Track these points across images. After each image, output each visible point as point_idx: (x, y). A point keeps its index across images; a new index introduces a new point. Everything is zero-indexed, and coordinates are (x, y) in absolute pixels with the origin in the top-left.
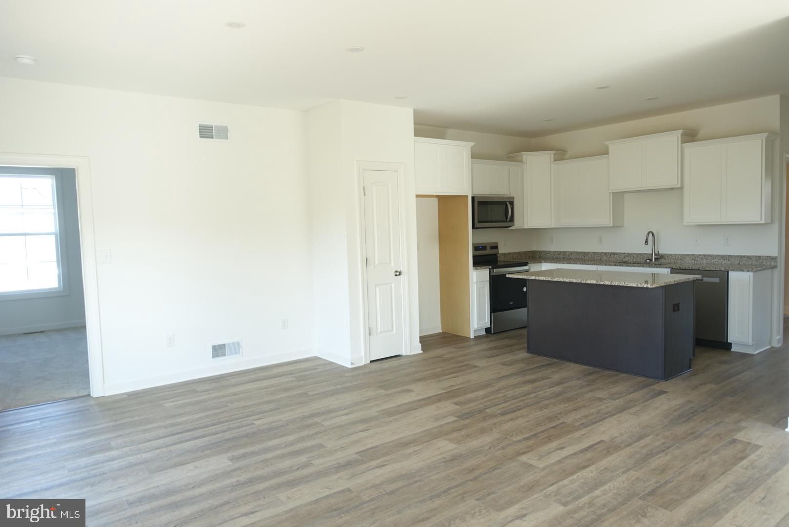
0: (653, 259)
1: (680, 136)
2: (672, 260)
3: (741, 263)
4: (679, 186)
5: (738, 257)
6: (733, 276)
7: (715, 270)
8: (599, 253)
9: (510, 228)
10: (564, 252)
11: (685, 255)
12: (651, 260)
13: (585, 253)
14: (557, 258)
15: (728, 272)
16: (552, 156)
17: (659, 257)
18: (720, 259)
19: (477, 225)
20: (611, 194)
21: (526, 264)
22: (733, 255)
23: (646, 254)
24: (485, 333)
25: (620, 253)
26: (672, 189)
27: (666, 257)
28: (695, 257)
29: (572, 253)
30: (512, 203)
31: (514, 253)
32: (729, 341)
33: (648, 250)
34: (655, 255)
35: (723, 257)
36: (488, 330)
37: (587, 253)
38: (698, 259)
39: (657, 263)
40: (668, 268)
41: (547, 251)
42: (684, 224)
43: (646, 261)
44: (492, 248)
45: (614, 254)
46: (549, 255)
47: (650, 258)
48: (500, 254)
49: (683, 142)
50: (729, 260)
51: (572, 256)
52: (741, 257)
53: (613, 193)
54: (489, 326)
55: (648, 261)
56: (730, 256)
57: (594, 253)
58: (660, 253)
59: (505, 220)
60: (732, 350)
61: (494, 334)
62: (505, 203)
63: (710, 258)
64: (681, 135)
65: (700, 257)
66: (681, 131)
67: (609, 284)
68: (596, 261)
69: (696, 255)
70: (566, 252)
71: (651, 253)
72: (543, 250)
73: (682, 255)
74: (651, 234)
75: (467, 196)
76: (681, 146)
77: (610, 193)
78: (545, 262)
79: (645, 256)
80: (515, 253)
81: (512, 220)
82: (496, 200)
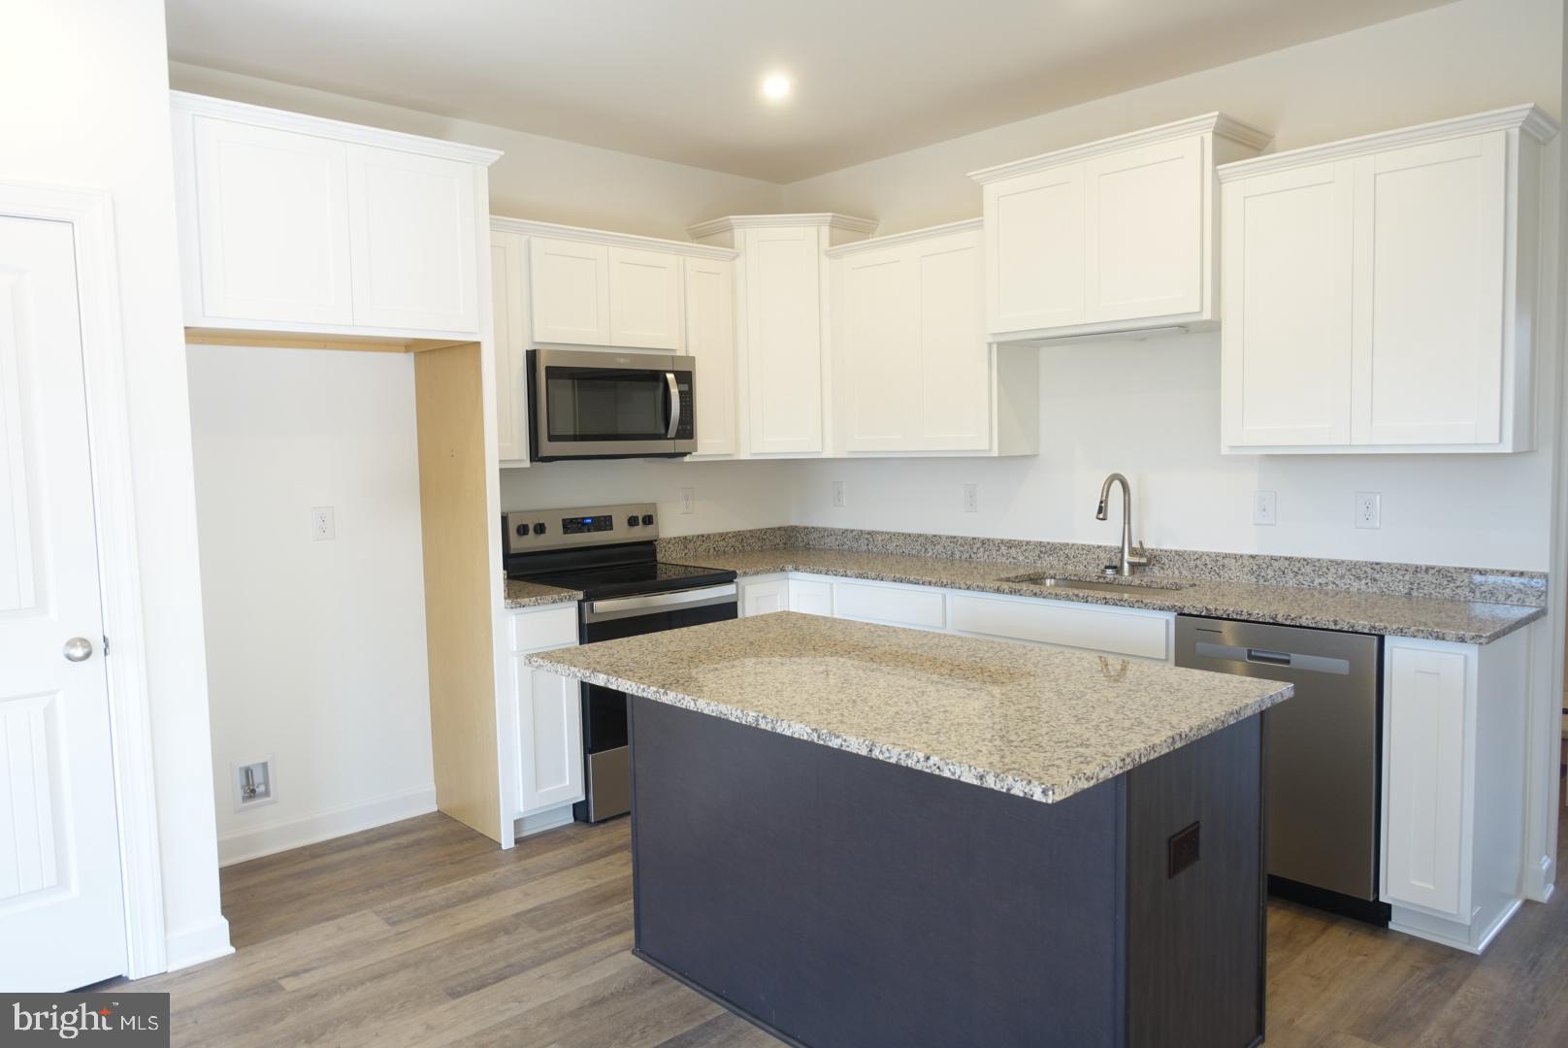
0: (1126, 566)
1: (1209, 137)
2: (1185, 573)
3: (1415, 593)
4: (1207, 315)
5: (1405, 568)
6: (1403, 656)
7: (1334, 628)
8: (965, 539)
9: (687, 459)
10: (869, 533)
11: (1226, 556)
12: (1118, 569)
13: (926, 537)
14: (850, 550)
15: (1381, 639)
16: (825, 230)
17: (1144, 560)
18: (1342, 577)
19: (547, 448)
20: (995, 347)
21: (728, 578)
22: (1389, 565)
23: (1104, 549)
24: (572, 820)
25: (1028, 543)
26: (1184, 328)
27: (1165, 560)
28: (1259, 566)
29: (893, 536)
30: (686, 378)
31: (721, 535)
32: (1381, 899)
33: (1107, 535)
34: (1133, 552)
35: (1355, 569)
36: (580, 810)
37: (933, 540)
38: (1270, 573)
39: (1137, 582)
40: (1169, 609)
41: (825, 530)
42: (1225, 451)
43: (1103, 571)
44: (632, 521)
45: (1011, 544)
46: (831, 542)
47: (1116, 562)
48: (669, 541)
49: (1220, 159)
50: (1375, 580)
51: (891, 547)
52: (1417, 569)
53: (999, 344)
54: (583, 798)
55: (1109, 572)
56: (1376, 566)
57: (953, 539)
58: (1147, 546)
59: (663, 431)
60: (1391, 926)
61: (599, 822)
62: (655, 377)
63: (1308, 569)
64: (1215, 134)
65: (1276, 564)
66: (1211, 118)
67: (864, 752)
68: (957, 565)
69: (1264, 557)
70: (877, 533)
71: (1121, 545)
72: (815, 525)
73: (1217, 555)
74: (1117, 484)
75: (476, 346)
76: (1215, 171)
77: (990, 344)
78: (796, 569)
79: (1102, 555)
80: (723, 536)
81: (687, 430)
82: (623, 364)
